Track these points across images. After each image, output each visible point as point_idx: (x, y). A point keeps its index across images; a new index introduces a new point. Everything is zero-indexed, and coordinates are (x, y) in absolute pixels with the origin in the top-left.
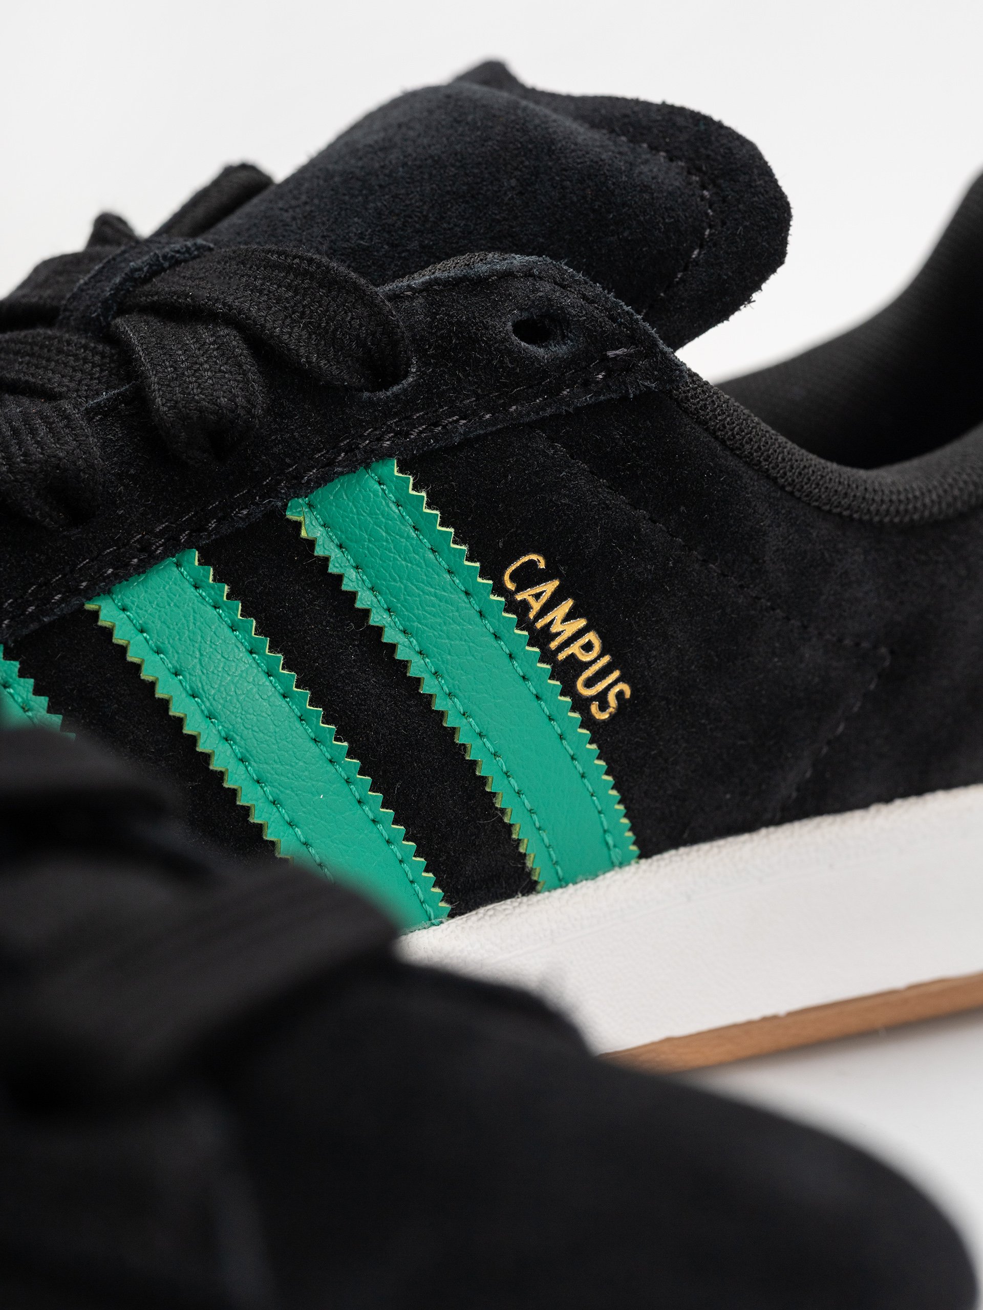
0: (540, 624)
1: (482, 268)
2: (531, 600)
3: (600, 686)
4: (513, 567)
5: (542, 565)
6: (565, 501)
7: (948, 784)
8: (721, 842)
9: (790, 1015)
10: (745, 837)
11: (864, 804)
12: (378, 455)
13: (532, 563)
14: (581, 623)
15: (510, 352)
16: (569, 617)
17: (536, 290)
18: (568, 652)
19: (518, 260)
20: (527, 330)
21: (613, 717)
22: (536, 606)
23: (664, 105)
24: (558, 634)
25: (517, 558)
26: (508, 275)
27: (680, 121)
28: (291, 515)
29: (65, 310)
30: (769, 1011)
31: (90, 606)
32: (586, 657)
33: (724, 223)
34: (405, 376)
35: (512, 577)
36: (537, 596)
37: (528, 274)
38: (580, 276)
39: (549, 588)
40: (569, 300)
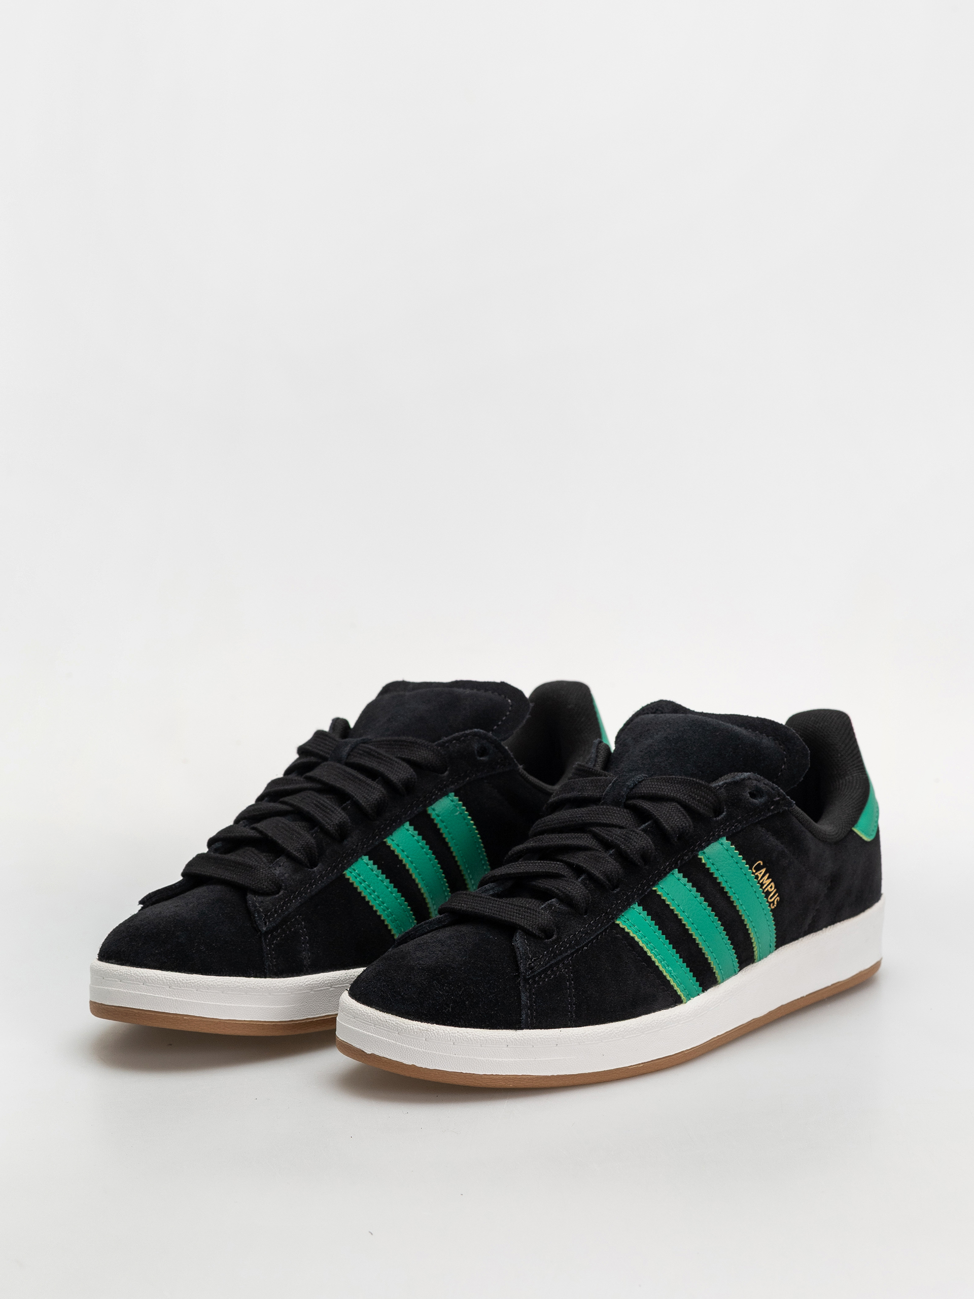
0: (761, 882)
1: (738, 778)
2: (759, 875)
3: (773, 900)
4: (754, 867)
5: (762, 864)
6: (768, 845)
7: (840, 921)
8: (791, 944)
9: (807, 996)
10: (796, 942)
11: (821, 929)
12: (720, 837)
13: (759, 864)
14: (770, 880)
15: (750, 803)
16: (768, 878)
17: (753, 783)
18: (766, 890)
19: (746, 774)
20: (753, 795)
21: (775, 907)
22: (760, 876)
23: (758, 718)
24: (765, 884)
25: (756, 863)
26: (744, 780)
27: (766, 723)
28: (699, 857)
29: (604, 798)
30: (802, 996)
31: (654, 889)
32: (770, 890)
33: (790, 756)
34: (723, 812)
35: (755, 869)
36: (760, 873)
37: (749, 778)
38: (762, 778)
39: (763, 871)
40: (761, 785)
